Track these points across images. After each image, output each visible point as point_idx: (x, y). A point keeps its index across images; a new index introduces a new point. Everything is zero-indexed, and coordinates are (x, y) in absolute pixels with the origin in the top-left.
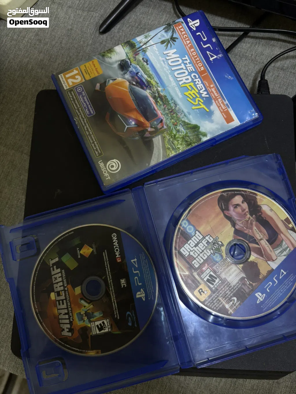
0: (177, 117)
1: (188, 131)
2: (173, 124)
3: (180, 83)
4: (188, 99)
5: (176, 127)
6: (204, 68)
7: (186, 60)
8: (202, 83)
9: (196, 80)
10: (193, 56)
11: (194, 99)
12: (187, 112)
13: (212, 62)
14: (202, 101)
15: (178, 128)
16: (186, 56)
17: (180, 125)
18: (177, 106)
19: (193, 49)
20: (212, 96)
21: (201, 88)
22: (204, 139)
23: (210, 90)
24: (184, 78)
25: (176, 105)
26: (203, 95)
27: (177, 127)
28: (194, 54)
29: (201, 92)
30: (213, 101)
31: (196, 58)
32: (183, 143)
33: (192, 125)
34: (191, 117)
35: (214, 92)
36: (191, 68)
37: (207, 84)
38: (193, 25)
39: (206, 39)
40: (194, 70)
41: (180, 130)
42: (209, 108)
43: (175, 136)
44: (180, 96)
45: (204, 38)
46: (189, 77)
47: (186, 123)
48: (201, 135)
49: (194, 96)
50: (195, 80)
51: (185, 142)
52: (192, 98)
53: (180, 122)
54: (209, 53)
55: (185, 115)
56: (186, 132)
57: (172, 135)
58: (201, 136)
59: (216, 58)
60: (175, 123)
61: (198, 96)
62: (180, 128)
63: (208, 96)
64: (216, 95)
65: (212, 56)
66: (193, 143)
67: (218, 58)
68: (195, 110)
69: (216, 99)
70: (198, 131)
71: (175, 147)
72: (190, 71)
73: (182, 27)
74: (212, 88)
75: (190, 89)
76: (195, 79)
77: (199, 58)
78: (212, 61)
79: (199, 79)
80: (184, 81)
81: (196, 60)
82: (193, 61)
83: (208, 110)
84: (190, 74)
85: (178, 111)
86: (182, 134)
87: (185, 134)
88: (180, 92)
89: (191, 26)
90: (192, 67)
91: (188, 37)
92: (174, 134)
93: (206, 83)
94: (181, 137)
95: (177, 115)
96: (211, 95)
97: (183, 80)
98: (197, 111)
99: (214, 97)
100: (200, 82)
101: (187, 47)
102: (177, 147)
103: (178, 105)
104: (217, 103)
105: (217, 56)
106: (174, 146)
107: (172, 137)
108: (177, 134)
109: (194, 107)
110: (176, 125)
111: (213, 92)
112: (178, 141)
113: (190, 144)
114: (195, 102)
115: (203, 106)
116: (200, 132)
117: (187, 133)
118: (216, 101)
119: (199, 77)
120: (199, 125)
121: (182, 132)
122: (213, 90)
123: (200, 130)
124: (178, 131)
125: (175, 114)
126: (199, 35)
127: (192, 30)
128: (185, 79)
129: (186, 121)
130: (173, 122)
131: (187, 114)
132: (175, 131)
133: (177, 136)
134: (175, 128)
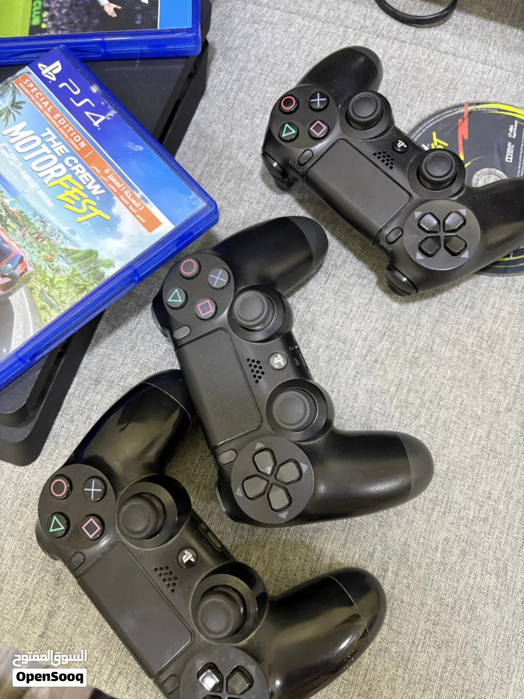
0: (50, 246)
1: (75, 265)
2: (45, 260)
3: (46, 181)
4: (67, 206)
5: (50, 264)
6: (85, 142)
7: (50, 136)
8: (88, 170)
9: (76, 168)
10: (61, 126)
11: (78, 204)
12: (69, 231)
13: (99, 129)
14: (94, 204)
15: (56, 265)
16: (48, 129)
17: (58, 258)
18: (46, 225)
19: (58, 114)
20: (112, 190)
21: (88, 180)
22: (110, 273)
23: (106, 180)
24: (51, 171)
25: (44, 223)
26: (94, 193)
27: (53, 263)
28: (62, 122)
29: (89, 187)
30: (115, 198)
31: (68, 128)
32: (70, 290)
33: (82, 251)
34: (77, 238)
35: (114, 181)
36: (60, 148)
37: (98, 171)
38: (50, 73)
39: (78, 91)
40: (68, 151)
41: (61, 268)
42: (108, 211)
43: (52, 280)
44: (50, 204)
45: (75, 90)
46: (61, 166)
47: (70, 251)
48: (102, 265)
49: (78, 199)
50: (72, 169)
51: (74, 287)
52: (73, 203)
53: (59, 253)
55: (66, 238)
56: (73, 267)
57: (46, 281)
58: (103, 269)
59: (105, 120)
60: (49, 256)
61: (85, 196)
62: (59, 263)
63: (103, 191)
64: (118, 186)
65: (96, 119)
66: (89, 286)
67: (108, 118)
68: (84, 223)
69: (120, 193)
70: (96, 261)
71: (56, 302)
72: (60, 155)
73: (29, 81)
74: (109, 174)
75: (68, 187)
76: (73, 166)
77: (72, 127)
78: (98, 126)
79: (80, 166)
80: (54, 175)
81: (68, 131)
82: (63, 135)
83: (108, 217)
84: (61, 160)
85: (51, 233)
86: (65, 273)
87: (71, 272)
88: (49, 197)
89: (46, 76)
90: (63, 147)
91: (44, 96)
92: (50, 278)
93: (95, 168)
94: (63, 279)
95: (49, 240)
96: (109, 188)
97: (50, 174)
98: (86, 224)
99: (115, 191)
100: (84, 170)
101: (45, 112)
102: (60, 301)
103: (49, 222)
104: (123, 199)
105: (104, 115)
106: (54, 300)
107: (46, 285)
108: (56, 275)
109: (80, 219)
110: (51, 261)
111: (111, 182)
112: (61, 288)
113: (85, 289)
114: (81, 208)
115: (98, 212)
116: (100, 262)
117: (75, 270)
118: (122, 197)
119: (80, 162)
120: (94, 249)
121: (64, 271)
122: (111, 178)
123: (99, 257)
124: (57, 270)
125: (47, 239)
126: (65, 87)
127: (50, 82)
128: (53, 171)
129: (70, 247)
130: (44, 256)
131: (69, 234)
132: (51, 271)
133: (56, 280)
134: (50, 267)
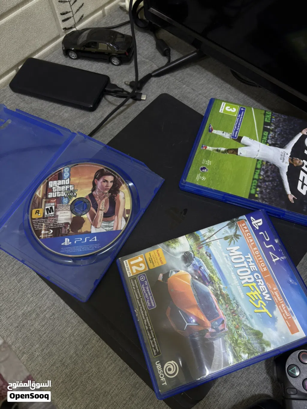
0: (239, 320)
1: (250, 337)
2: (235, 327)
3: (243, 282)
4: (251, 300)
5: (237, 330)
6: (266, 269)
7: (249, 258)
8: (265, 284)
9: (259, 281)
10: (256, 255)
11: (256, 301)
12: (249, 315)
13: (275, 264)
14: (265, 305)
15: (240, 332)
16: (249, 254)
17: (242, 329)
18: (238, 307)
19: (256, 248)
20: (275, 300)
21: (264, 290)
22: (268, 349)
23: (273, 293)
24: (246, 277)
25: (238, 305)
26: (266, 298)
27: (239, 330)
28: (257, 253)
29: (264, 294)
30: (276, 306)
31: (259, 257)
32: (245, 351)
33: (255, 330)
34: (253, 321)
35: (278, 296)
36: (253, 267)
37: (270, 287)
38: (256, 224)
39: (268, 240)
40: (257, 270)
41: (242, 335)
42: (272, 314)
44: (243, 296)
45: (267, 238)
46: (251, 276)
47: (248, 327)
48: (264, 343)
49: (257, 298)
50: (257, 281)
51: (247, 350)
52: (254, 300)
53: (242, 326)
54: (272, 254)
55: (247, 318)
56: (248, 337)
57: (234, 340)
58: (264, 346)
59: (279, 260)
60: (237, 326)
61: (261, 298)
62: (242, 332)
63: (270, 299)
64: (279, 299)
65: (275, 258)
66: (255, 353)
67: (281, 260)
68: (258, 314)
69: (279, 304)
70: (261, 339)
71: (237, 355)
72: (252, 270)
73: (245, 225)
74: (275, 291)
75: (253, 289)
76: (257, 279)
77: (262, 258)
78: (275, 262)
79: (261, 280)
80: (247, 280)
81: (259, 259)
82: (256, 260)
83: (271, 316)
84: (252, 273)
85: (240, 312)
86: (244, 339)
87: (247, 340)
88: (242, 292)
89: (254, 225)
90: (255, 266)
91: (251, 236)
92: (236, 339)
93: (269, 285)
94: (243, 343)
95: (239, 317)
96: (274, 298)
97: (245, 279)
98: (259, 315)
99: (277, 302)
100: (263, 284)
101: (250, 245)
102: (239, 355)
103: (240, 306)
104: (280, 308)
105: (279, 258)
106: (236, 353)
107: (233, 342)
108: (239, 339)
109: (256, 311)
110: (238, 329)
111: (276, 296)
112: (241, 347)
113: (253, 353)
114: (258, 304)
115: (265, 310)
116: (263, 340)
117: (249, 340)
118: (280, 306)
119: (262, 278)
120: (262, 331)
121: (244, 338)
122: (276, 294)
123: (263, 338)
124: (240, 336)
125: (237, 315)
126: (262, 234)
127: (255, 229)
129: (249, 325)
130: (235, 325)
131: (249, 317)
132: (237, 335)
133: (239, 341)
134: (236, 332)
